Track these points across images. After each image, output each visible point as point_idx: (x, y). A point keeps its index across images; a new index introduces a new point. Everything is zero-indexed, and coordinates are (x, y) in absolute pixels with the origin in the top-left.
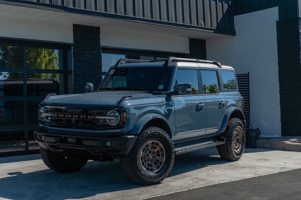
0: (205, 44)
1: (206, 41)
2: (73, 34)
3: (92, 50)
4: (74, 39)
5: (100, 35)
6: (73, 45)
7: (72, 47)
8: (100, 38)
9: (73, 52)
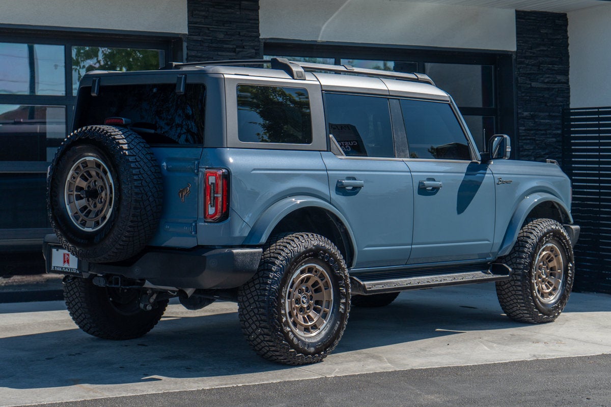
0: (566, 25)
1: (567, 16)
2: (188, 11)
3: (237, 50)
4: (189, 23)
5: (260, 11)
6: (188, 37)
7: (185, 44)
8: (258, 20)
9: (187, 54)
